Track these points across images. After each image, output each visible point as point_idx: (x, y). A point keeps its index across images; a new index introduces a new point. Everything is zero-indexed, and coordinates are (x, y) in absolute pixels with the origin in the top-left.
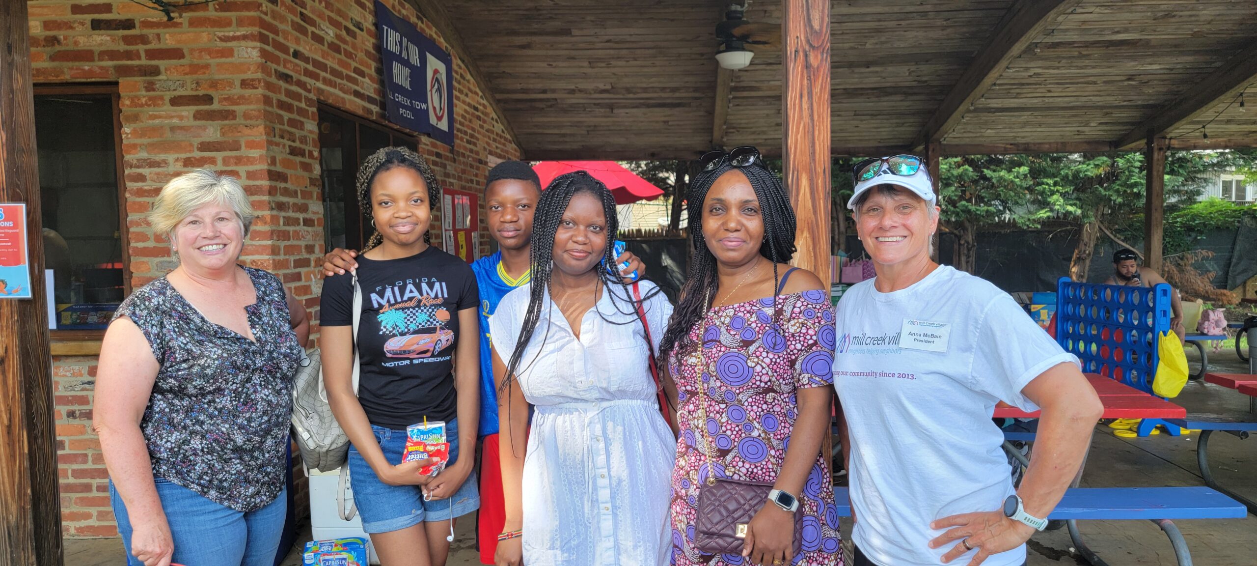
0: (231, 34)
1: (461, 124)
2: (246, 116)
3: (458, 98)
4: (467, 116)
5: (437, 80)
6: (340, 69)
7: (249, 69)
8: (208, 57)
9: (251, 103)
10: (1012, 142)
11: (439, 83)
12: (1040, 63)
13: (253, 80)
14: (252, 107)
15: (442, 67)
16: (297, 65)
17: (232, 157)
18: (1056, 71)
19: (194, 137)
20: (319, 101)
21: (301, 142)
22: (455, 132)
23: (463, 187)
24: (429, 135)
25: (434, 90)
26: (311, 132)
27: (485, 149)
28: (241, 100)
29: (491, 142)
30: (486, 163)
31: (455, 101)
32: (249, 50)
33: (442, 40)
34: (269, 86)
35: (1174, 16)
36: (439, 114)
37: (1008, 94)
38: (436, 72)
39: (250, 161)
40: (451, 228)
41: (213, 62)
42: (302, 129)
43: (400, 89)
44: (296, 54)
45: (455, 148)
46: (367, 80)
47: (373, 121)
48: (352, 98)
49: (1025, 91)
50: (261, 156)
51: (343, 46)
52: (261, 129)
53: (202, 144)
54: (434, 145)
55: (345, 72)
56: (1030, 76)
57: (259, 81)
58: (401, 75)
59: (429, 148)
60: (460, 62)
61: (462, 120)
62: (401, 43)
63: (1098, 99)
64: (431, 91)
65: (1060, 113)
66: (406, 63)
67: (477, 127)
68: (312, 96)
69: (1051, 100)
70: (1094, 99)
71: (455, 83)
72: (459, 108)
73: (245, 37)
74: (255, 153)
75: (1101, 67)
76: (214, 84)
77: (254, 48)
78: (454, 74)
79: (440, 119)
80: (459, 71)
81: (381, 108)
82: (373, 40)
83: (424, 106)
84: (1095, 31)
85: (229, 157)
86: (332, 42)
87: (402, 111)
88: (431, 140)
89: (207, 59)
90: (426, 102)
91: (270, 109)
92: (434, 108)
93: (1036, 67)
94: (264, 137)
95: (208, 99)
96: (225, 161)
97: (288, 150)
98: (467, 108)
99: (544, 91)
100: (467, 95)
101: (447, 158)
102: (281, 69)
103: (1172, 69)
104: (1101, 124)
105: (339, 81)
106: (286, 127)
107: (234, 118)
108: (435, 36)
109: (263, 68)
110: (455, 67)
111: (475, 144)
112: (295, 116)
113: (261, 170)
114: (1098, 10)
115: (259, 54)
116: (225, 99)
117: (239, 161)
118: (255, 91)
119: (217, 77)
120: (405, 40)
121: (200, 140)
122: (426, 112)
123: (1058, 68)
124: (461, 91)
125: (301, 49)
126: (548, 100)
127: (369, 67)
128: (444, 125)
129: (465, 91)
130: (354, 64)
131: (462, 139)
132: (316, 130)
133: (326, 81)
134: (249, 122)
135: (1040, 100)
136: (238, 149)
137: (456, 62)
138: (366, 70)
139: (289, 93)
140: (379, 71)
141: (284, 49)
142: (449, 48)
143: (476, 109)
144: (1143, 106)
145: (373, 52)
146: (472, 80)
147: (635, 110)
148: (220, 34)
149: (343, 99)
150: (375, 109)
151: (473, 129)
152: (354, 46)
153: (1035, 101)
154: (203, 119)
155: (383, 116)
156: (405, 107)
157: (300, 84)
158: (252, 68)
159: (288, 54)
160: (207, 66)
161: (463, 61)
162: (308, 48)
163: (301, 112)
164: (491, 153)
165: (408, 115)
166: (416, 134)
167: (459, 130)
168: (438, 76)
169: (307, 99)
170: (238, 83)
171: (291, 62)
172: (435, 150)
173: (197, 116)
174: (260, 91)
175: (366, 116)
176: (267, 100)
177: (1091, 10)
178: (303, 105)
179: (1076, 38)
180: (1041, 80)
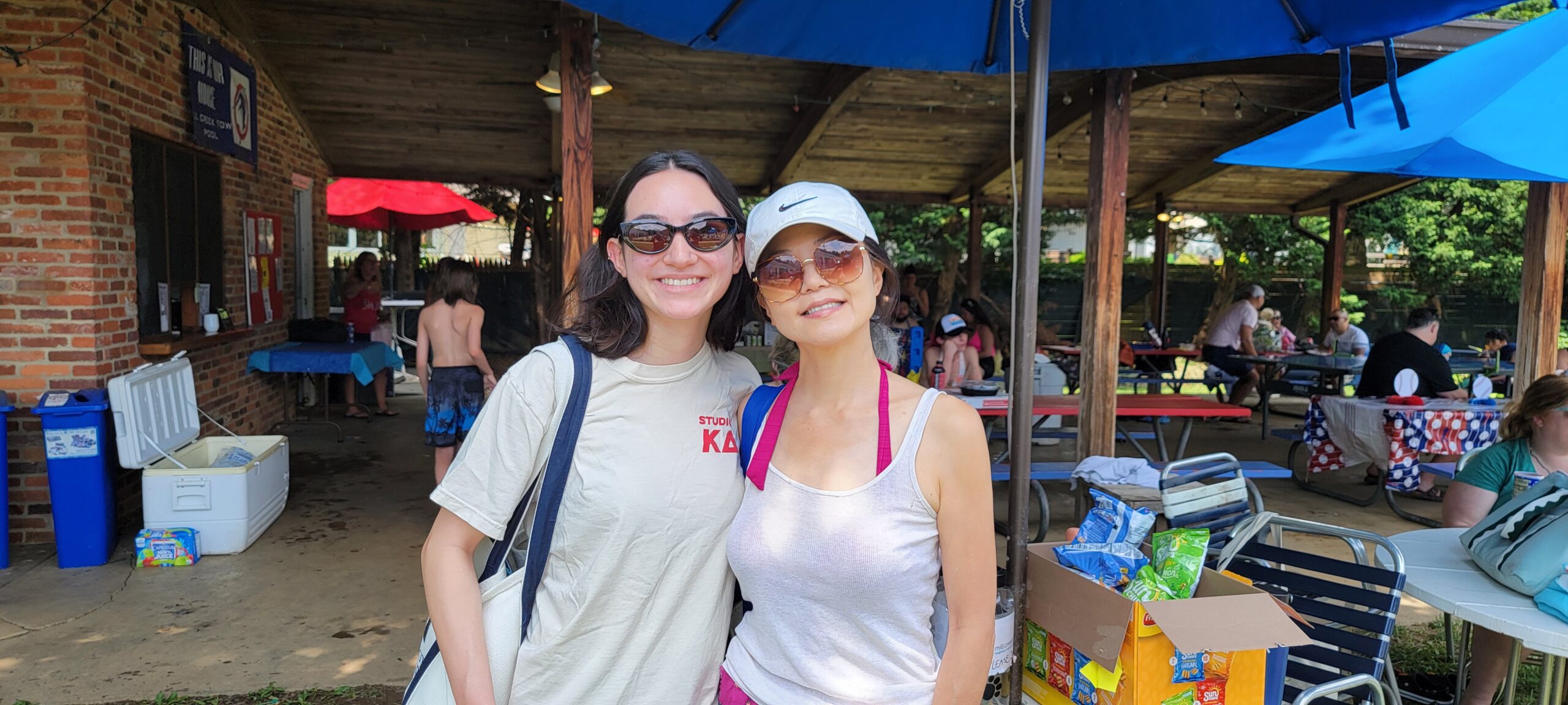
0: (54, 67)
1: (265, 141)
2: (68, 145)
3: (262, 114)
4: (271, 132)
5: (241, 96)
6: (150, 94)
7: (72, 101)
8: (29, 87)
9: (73, 133)
11: (242, 99)
12: (865, 120)
13: (76, 112)
14: (74, 137)
15: (245, 81)
16: (114, 95)
17: (53, 183)
18: (880, 128)
19: (11, 162)
20: (132, 128)
21: (117, 169)
22: (259, 149)
23: (266, 210)
24: (233, 156)
25: (237, 107)
26: (124, 158)
27: (289, 166)
28: (63, 130)
29: (296, 158)
30: (290, 182)
31: (259, 117)
32: (73, 83)
33: (245, 52)
34: (92, 118)
36: (243, 132)
37: (842, 146)
38: (240, 87)
39: (72, 187)
40: (254, 253)
41: (34, 92)
42: (118, 156)
43: (204, 109)
44: (113, 84)
45: (259, 167)
46: (174, 103)
47: (178, 144)
48: (161, 122)
49: (856, 143)
50: (83, 184)
51: (152, 71)
52: (84, 158)
53: (20, 169)
54: (237, 166)
55: (154, 97)
56: (858, 131)
57: (83, 113)
58: (205, 95)
59: (232, 168)
60: (263, 74)
61: (266, 137)
62: (206, 62)
63: (924, 155)
64: (234, 108)
65: (892, 165)
66: (210, 82)
67: (281, 143)
68: (126, 123)
69: (881, 153)
71: (259, 98)
72: (263, 124)
73: (68, 71)
74: (77, 181)
75: (918, 127)
76: (34, 113)
77: (78, 82)
78: (258, 88)
79: (242, 137)
80: (263, 84)
81: (187, 130)
82: (179, 62)
83: (228, 126)
84: (906, 97)
85: (49, 183)
86: (143, 69)
87: (206, 131)
88: (234, 160)
89: (27, 89)
90: (230, 122)
91: (92, 139)
92: (238, 126)
93: (862, 124)
94: (87, 166)
95: (29, 127)
96: (45, 186)
97: (106, 177)
98: (271, 123)
99: (359, 106)
100: (270, 109)
101: (250, 178)
102: (101, 100)
104: (931, 178)
105: (149, 106)
106: (104, 155)
107: (56, 146)
108: (238, 49)
109: (86, 100)
110: (258, 80)
111: (279, 162)
112: (111, 144)
113: (84, 197)
114: (903, 79)
115: (83, 88)
116: (46, 128)
117: (59, 187)
118: (78, 122)
119: (38, 106)
120: (210, 58)
121: (18, 165)
122: (231, 131)
123: (881, 125)
124: (264, 105)
125: (117, 79)
126: (364, 114)
127: (176, 90)
128: (247, 144)
129: (269, 104)
130: (162, 88)
131: (265, 157)
132: (129, 156)
133: (139, 109)
134: (70, 151)
135: (872, 152)
136: (60, 175)
137: (260, 74)
138: (174, 93)
139: (108, 123)
140: (185, 93)
141: (102, 80)
142: (253, 60)
143: (280, 123)
144: (966, 165)
145: (180, 74)
146: (276, 92)
147: (464, 132)
148: (43, 67)
149: (153, 123)
150: (181, 131)
151: (277, 146)
152: (163, 71)
153: (868, 153)
154: (22, 146)
155: (189, 139)
156: (209, 127)
157: (117, 113)
158: (75, 100)
159: (106, 85)
160: (27, 96)
161: (266, 72)
162: (122, 77)
163: (118, 140)
164: (295, 171)
165: (212, 135)
166: (219, 154)
167: (262, 148)
168: (241, 91)
169: (122, 127)
170: (60, 114)
171: (108, 92)
172: (238, 170)
173: (15, 142)
174: (83, 122)
175: (173, 139)
176: (90, 131)
177: (900, 79)
178: (118, 133)
179: (890, 101)
180: (869, 134)
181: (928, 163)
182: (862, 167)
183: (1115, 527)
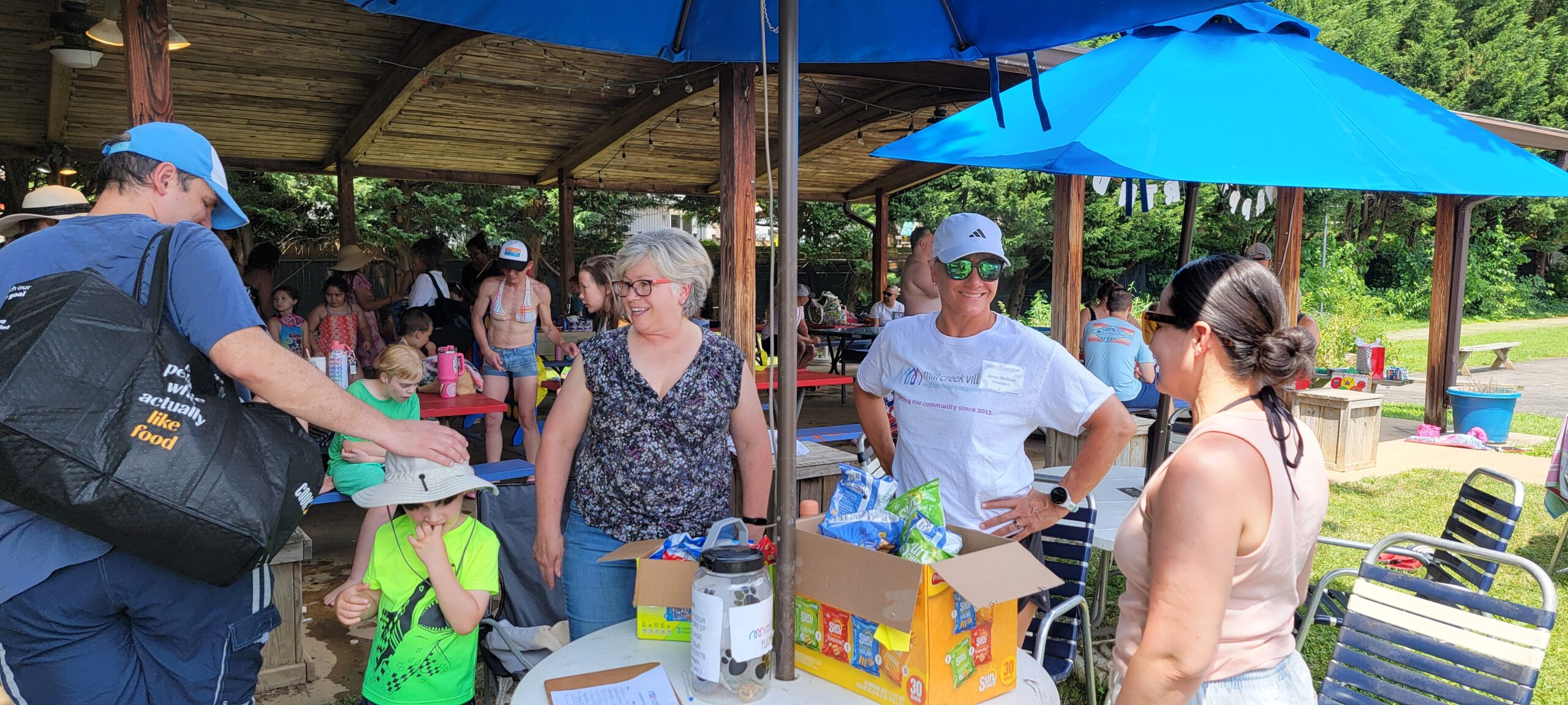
10: (434, 168)
12: (447, 96)
18: (464, 105)
35: (559, 71)
37: (420, 122)
49: (437, 120)
56: (440, 107)
63: (511, 135)
65: (477, 144)
69: (465, 131)
70: (505, 135)
75: (506, 106)
84: (493, 74)
93: (444, 99)
103: (568, 117)
104: (517, 159)
114: (491, 55)
123: (465, 102)
135: (455, 130)
144: (554, 147)
153: (451, 130)
177: (486, 55)
179: (476, 77)
180: (451, 111)
181: (515, 144)
182: (443, 145)
183: (865, 497)
